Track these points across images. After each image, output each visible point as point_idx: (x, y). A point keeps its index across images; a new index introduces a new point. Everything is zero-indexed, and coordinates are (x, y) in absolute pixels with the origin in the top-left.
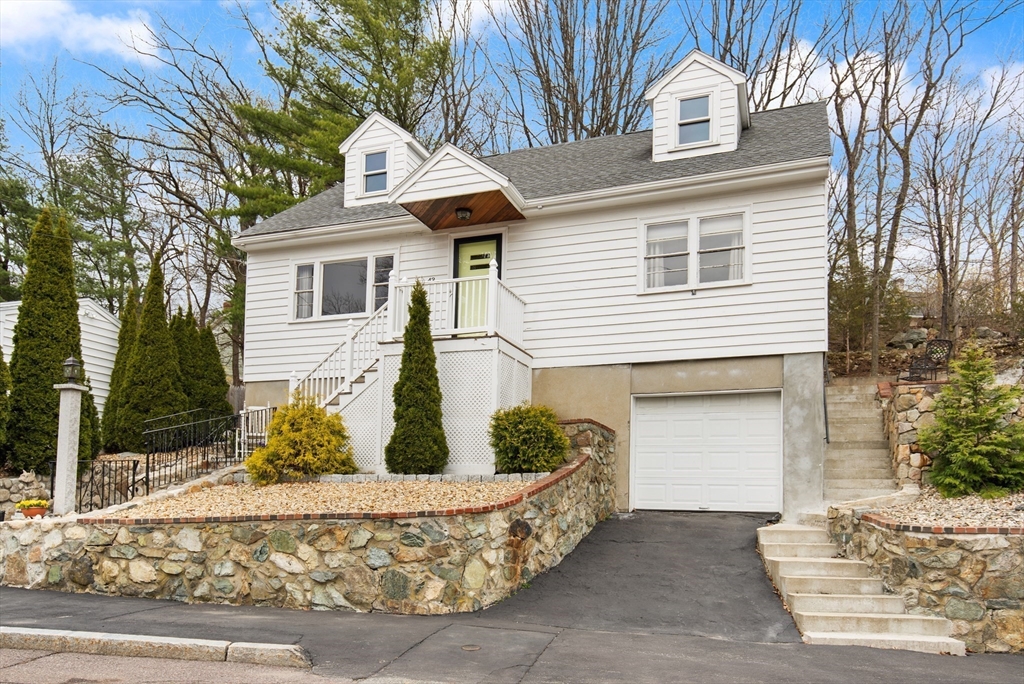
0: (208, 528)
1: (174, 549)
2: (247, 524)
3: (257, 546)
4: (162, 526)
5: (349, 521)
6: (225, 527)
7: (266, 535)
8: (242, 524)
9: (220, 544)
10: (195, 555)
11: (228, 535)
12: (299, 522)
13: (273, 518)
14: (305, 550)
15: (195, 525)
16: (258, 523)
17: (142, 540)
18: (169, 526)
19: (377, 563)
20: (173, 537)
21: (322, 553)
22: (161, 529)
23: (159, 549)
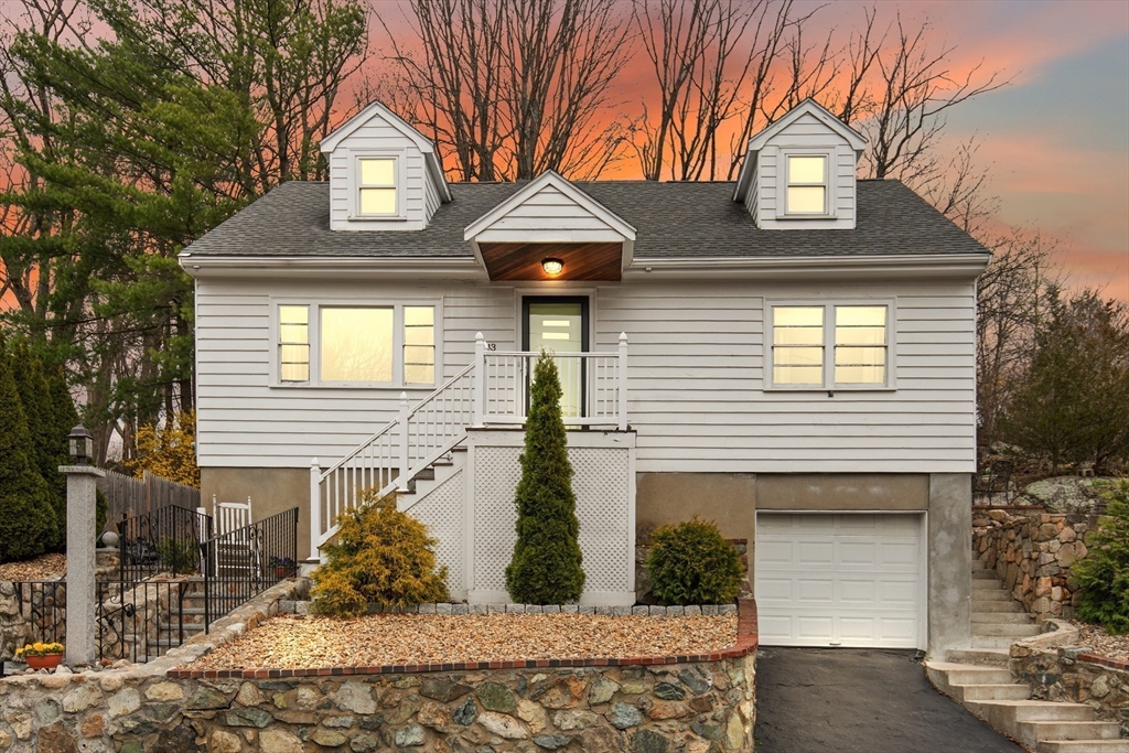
0: (385, 681)
1: (331, 712)
2: (444, 675)
3: (460, 705)
4: (312, 679)
5: (588, 669)
6: (411, 679)
7: (472, 690)
8: (436, 675)
9: (404, 702)
10: (365, 718)
11: (415, 690)
12: (519, 671)
13: (484, 666)
14: (527, 708)
15: (366, 678)
16: (461, 673)
17: (279, 700)
18: (324, 679)
19: (626, 722)
20: (332, 695)
21: (550, 711)
22: (312, 683)
23: (308, 712)
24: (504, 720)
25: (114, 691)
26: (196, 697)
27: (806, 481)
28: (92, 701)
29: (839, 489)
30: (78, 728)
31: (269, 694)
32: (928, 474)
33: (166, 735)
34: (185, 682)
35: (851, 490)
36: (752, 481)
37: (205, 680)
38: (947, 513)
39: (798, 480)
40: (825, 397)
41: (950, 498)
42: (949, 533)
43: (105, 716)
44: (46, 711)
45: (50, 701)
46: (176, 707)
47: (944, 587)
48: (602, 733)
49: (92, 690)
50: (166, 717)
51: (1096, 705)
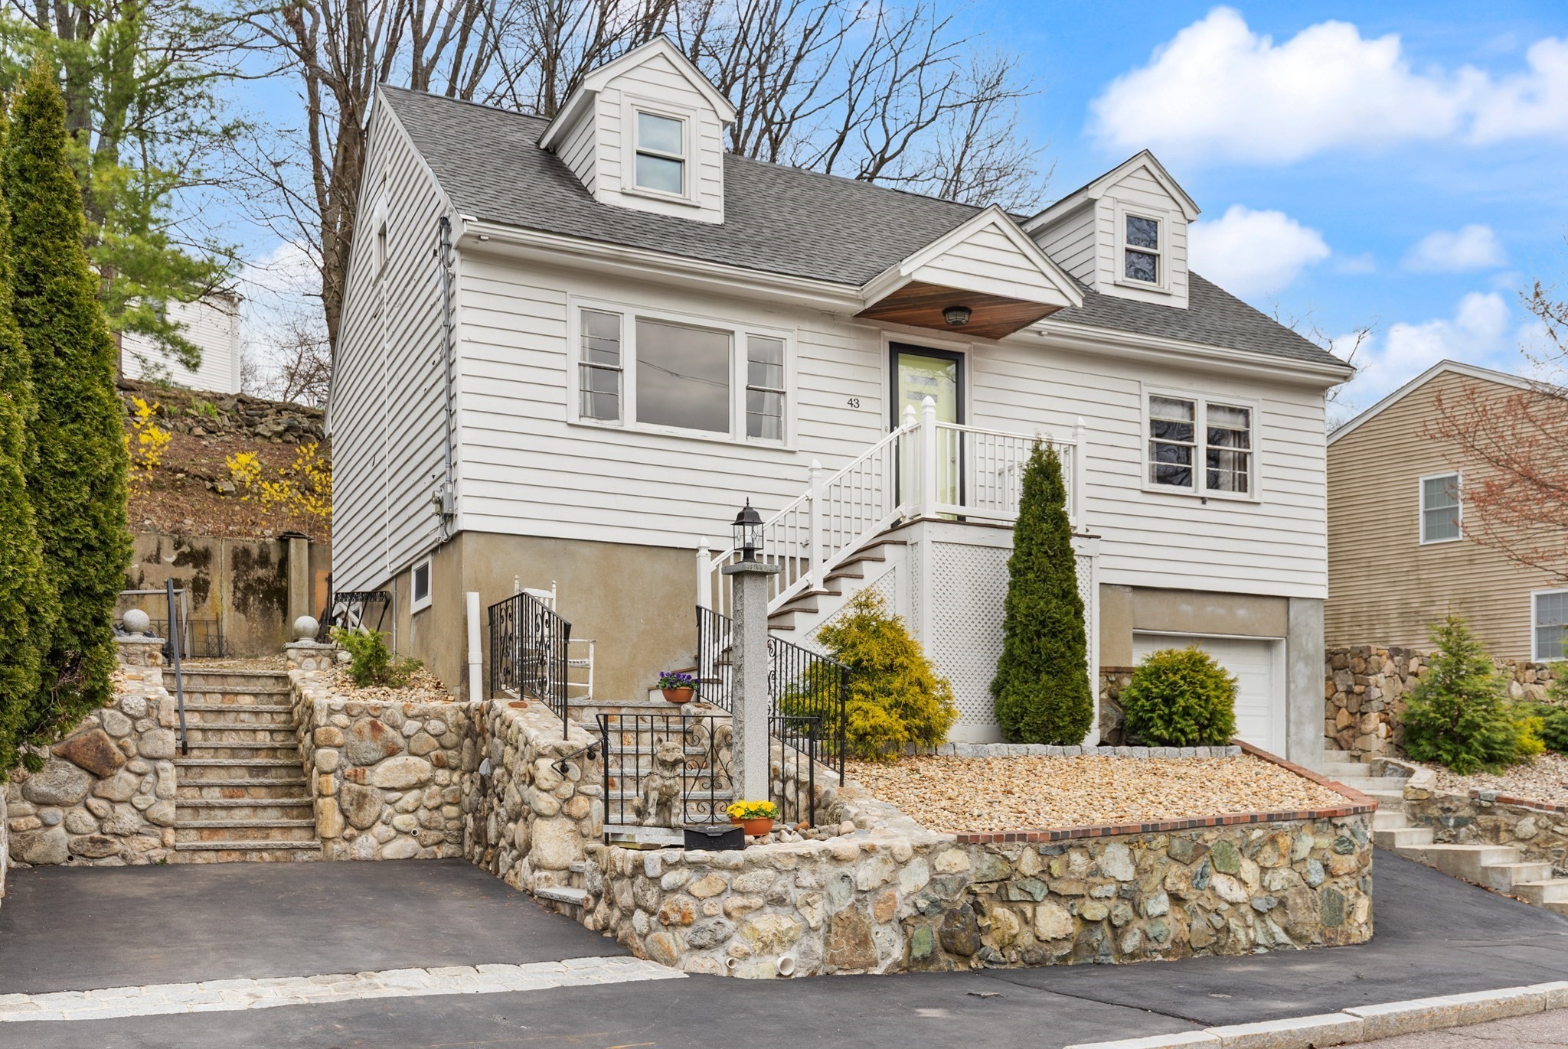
0: (1141, 841)
1: (1098, 879)
2: (1187, 833)
3: (1197, 867)
4: (1083, 842)
5: (1292, 823)
6: (1162, 839)
7: (1208, 848)
8: (1182, 834)
9: (1156, 866)
10: (1125, 886)
11: (1163, 852)
12: (1243, 827)
13: (1219, 822)
14: (1249, 869)
15: (1127, 838)
16: (1199, 831)
17: (1056, 867)
18: (1094, 840)
19: (1318, 881)
20: (1099, 859)
21: (1264, 869)
22: (1082, 846)
23: (1079, 881)
24: (1229, 883)
25: (905, 863)
26: (985, 867)
27: (1180, 598)
28: (886, 876)
29: (1209, 609)
30: (870, 910)
31: (1046, 860)
32: (1287, 599)
33: (952, 915)
34: (973, 848)
35: (1221, 611)
36: (1129, 595)
37: (993, 846)
38: (1304, 642)
39: (1170, 597)
40: (1198, 504)
41: (1307, 625)
42: (1307, 664)
43: (897, 895)
44: (839, 890)
45: (845, 877)
46: (964, 880)
47: (1302, 723)
48: (1300, 893)
49: (885, 861)
50: (955, 893)
51: (1523, 847)
